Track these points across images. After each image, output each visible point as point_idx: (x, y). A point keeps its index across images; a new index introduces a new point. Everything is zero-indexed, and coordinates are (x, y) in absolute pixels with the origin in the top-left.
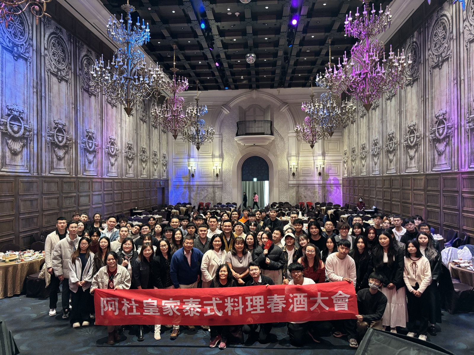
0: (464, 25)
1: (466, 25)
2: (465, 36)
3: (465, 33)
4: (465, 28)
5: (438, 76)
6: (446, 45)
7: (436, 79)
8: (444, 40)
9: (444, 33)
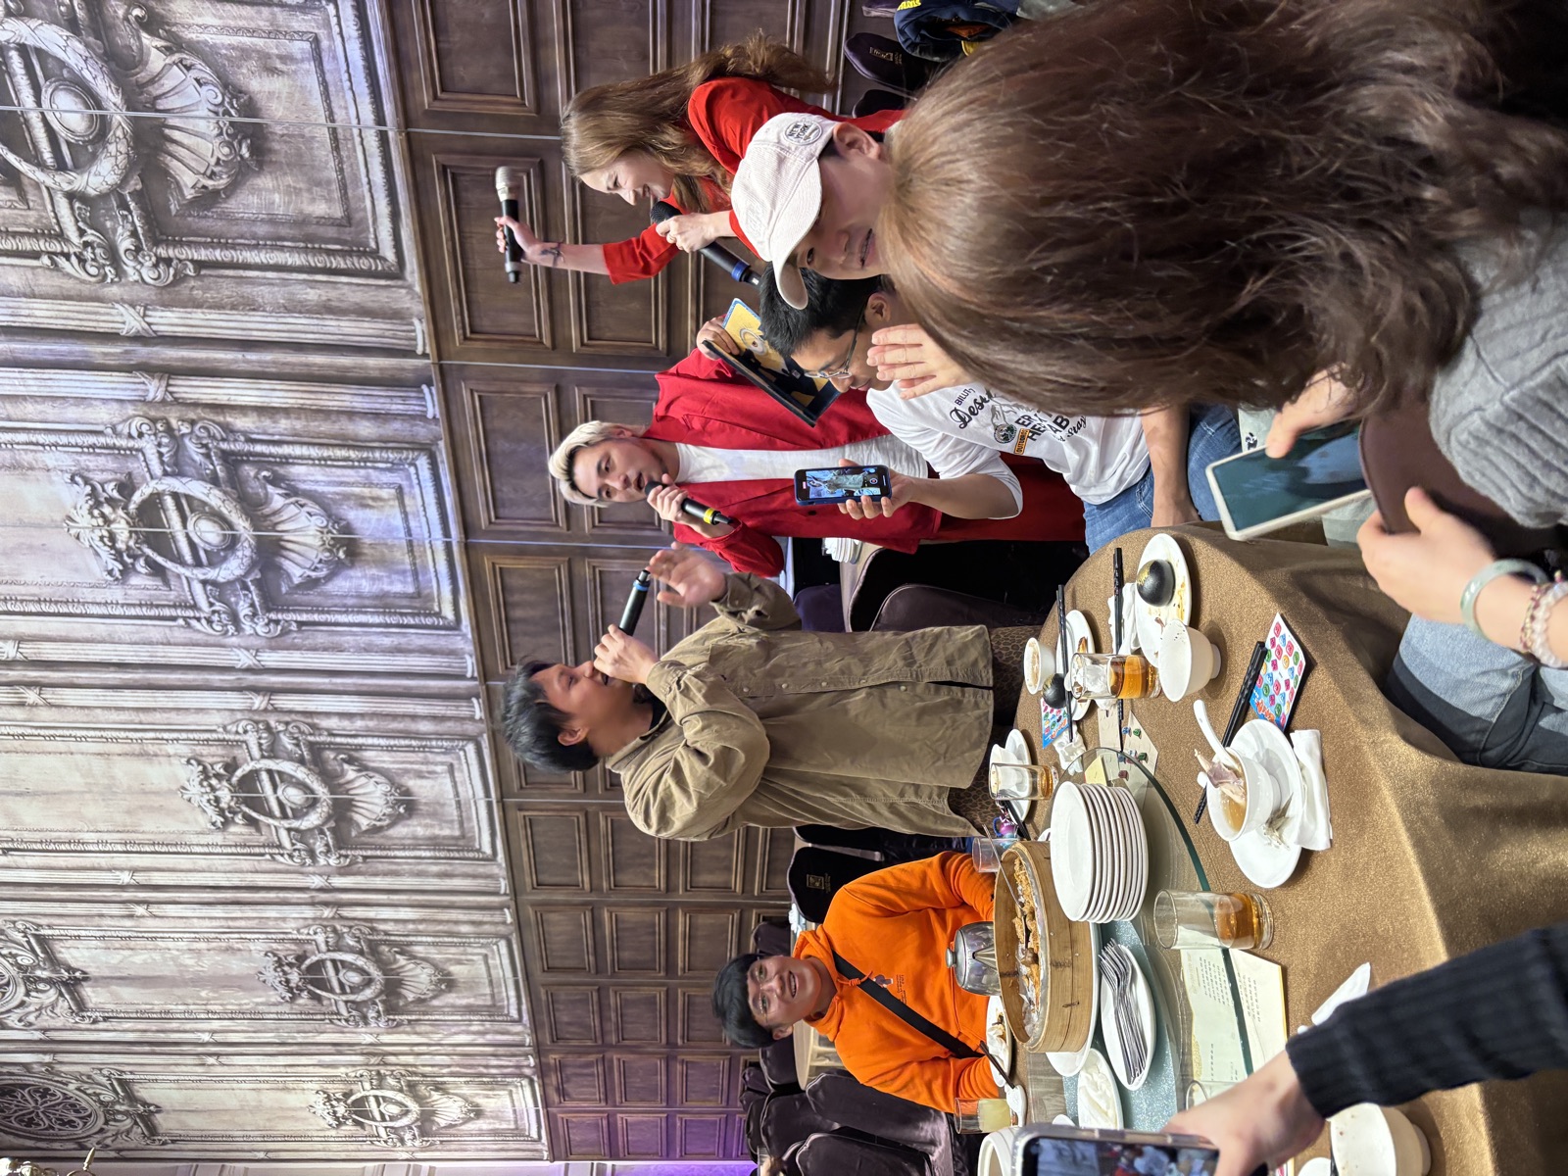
0: (20, 1025)
1: (20, 1021)
2: (58, 1023)
3: (45, 1025)
4: (31, 1024)
5: (184, 1117)
6: (71, 1087)
7: (196, 1123)
8: (54, 1095)
9: (26, 1093)
